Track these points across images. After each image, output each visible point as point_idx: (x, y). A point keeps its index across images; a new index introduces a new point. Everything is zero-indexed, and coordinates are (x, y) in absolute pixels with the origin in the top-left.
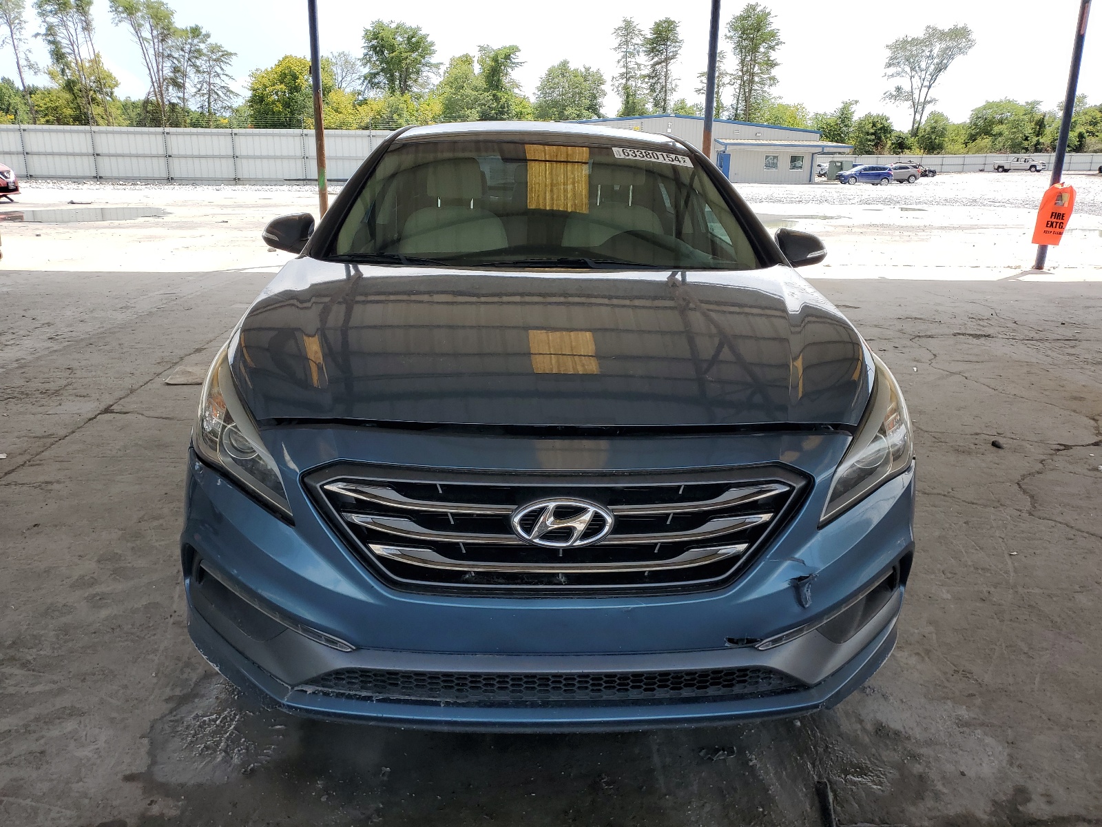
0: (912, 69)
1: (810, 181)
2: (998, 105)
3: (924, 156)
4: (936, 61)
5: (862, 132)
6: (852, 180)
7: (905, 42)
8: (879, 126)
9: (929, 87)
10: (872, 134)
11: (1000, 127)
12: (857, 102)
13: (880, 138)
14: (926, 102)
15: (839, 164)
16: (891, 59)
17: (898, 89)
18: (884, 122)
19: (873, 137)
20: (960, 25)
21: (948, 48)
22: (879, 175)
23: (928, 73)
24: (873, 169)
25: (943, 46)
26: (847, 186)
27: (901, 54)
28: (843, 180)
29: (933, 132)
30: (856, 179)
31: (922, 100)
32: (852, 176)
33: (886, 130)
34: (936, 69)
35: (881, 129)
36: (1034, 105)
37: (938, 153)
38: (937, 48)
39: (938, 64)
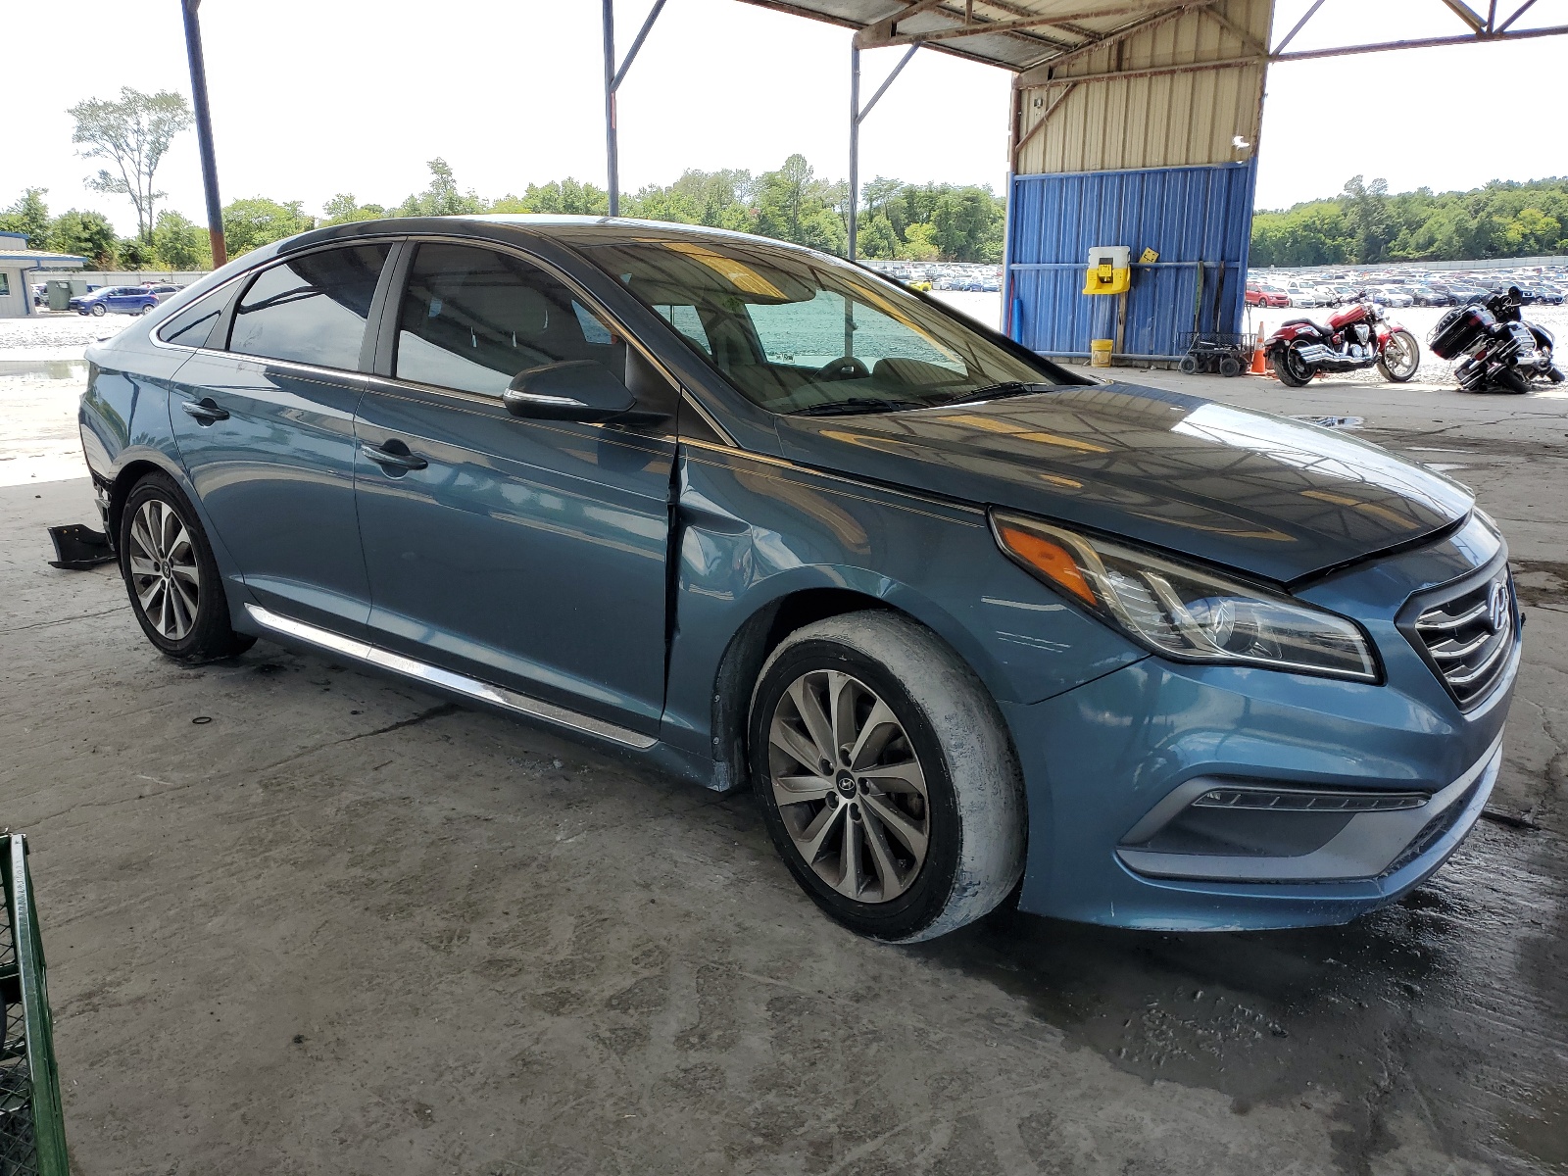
0: (117, 147)
1: (28, 312)
2: (251, 203)
3: (174, 273)
4: (149, 138)
5: (70, 237)
6: (98, 309)
7: (93, 106)
8: (94, 229)
9: (151, 174)
10: (86, 240)
11: (262, 234)
12: (45, 191)
13: (100, 246)
14: (151, 197)
15: (65, 286)
16: (80, 129)
17: (104, 174)
18: (98, 221)
19: (90, 245)
20: (169, 92)
21: (160, 121)
22: (138, 301)
23: (143, 154)
24: (125, 292)
25: (154, 118)
26: (91, 318)
27: (92, 124)
28: (84, 309)
29: (177, 239)
30: (103, 307)
31: (145, 193)
32: (98, 303)
33: (105, 234)
34: (152, 150)
35: (98, 233)
36: (294, 207)
37: (192, 269)
38: (146, 119)
39: (153, 143)
